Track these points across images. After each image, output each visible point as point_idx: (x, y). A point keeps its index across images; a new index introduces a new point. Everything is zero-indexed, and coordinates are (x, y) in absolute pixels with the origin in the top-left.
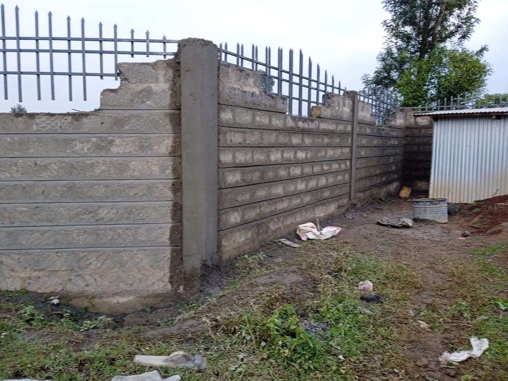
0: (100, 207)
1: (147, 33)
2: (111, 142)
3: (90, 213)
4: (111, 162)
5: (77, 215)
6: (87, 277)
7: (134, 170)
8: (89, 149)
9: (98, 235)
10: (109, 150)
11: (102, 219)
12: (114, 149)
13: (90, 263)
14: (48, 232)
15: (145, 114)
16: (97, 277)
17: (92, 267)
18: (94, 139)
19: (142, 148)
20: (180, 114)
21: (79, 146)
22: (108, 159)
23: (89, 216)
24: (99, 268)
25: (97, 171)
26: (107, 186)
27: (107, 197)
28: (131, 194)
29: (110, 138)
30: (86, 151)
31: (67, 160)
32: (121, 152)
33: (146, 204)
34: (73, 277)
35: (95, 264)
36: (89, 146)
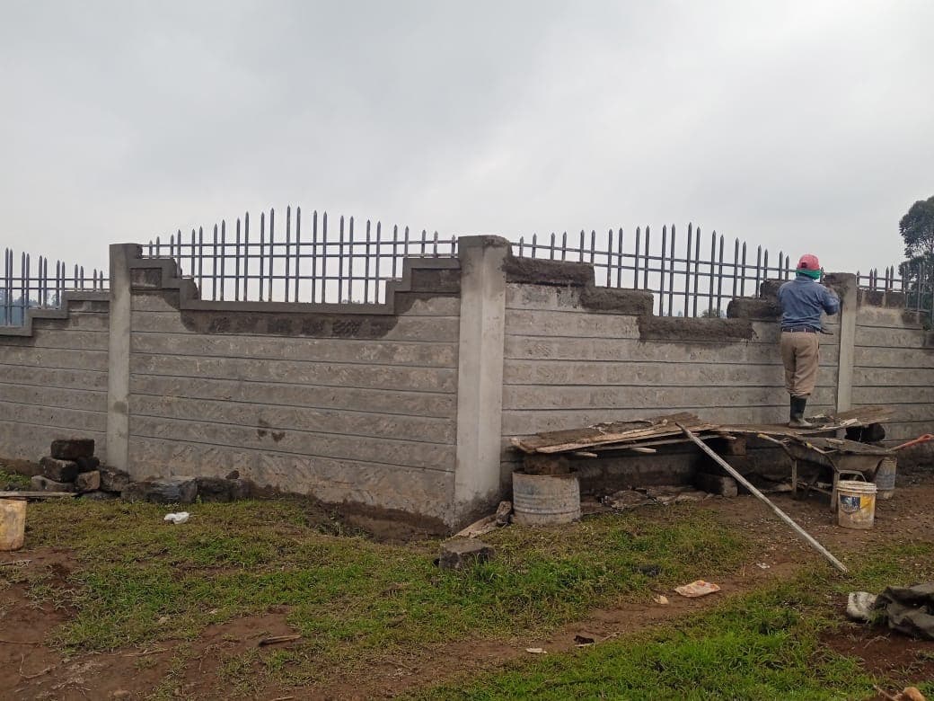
0: (380, 419)
1: (436, 235)
2: (395, 350)
3: (372, 424)
4: (393, 372)
5: (361, 425)
6: (365, 493)
7: (413, 381)
8: (375, 356)
9: (376, 448)
10: (393, 358)
11: (382, 431)
12: (397, 358)
13: (369, 479)
14: (334, 439)
15: (427, 320)
16: (373, 495)
17: (370, 483)
18: (380, 346)
19: (422, 357)
20: (459, 321)
21: (367, 353)
22: (391, 368)
23: (371, 428)
24: (376, 485)
25: (381, 380)
26: (388, 397)
27: (388, 408)
28: (410, 406)
29: (394, 345)
30: (372, 358)
31: (355, 366)
32: (403, 360)
33: (424, 419)
34: (353, 492)
35: (373, 481)
36: (374, 353)
